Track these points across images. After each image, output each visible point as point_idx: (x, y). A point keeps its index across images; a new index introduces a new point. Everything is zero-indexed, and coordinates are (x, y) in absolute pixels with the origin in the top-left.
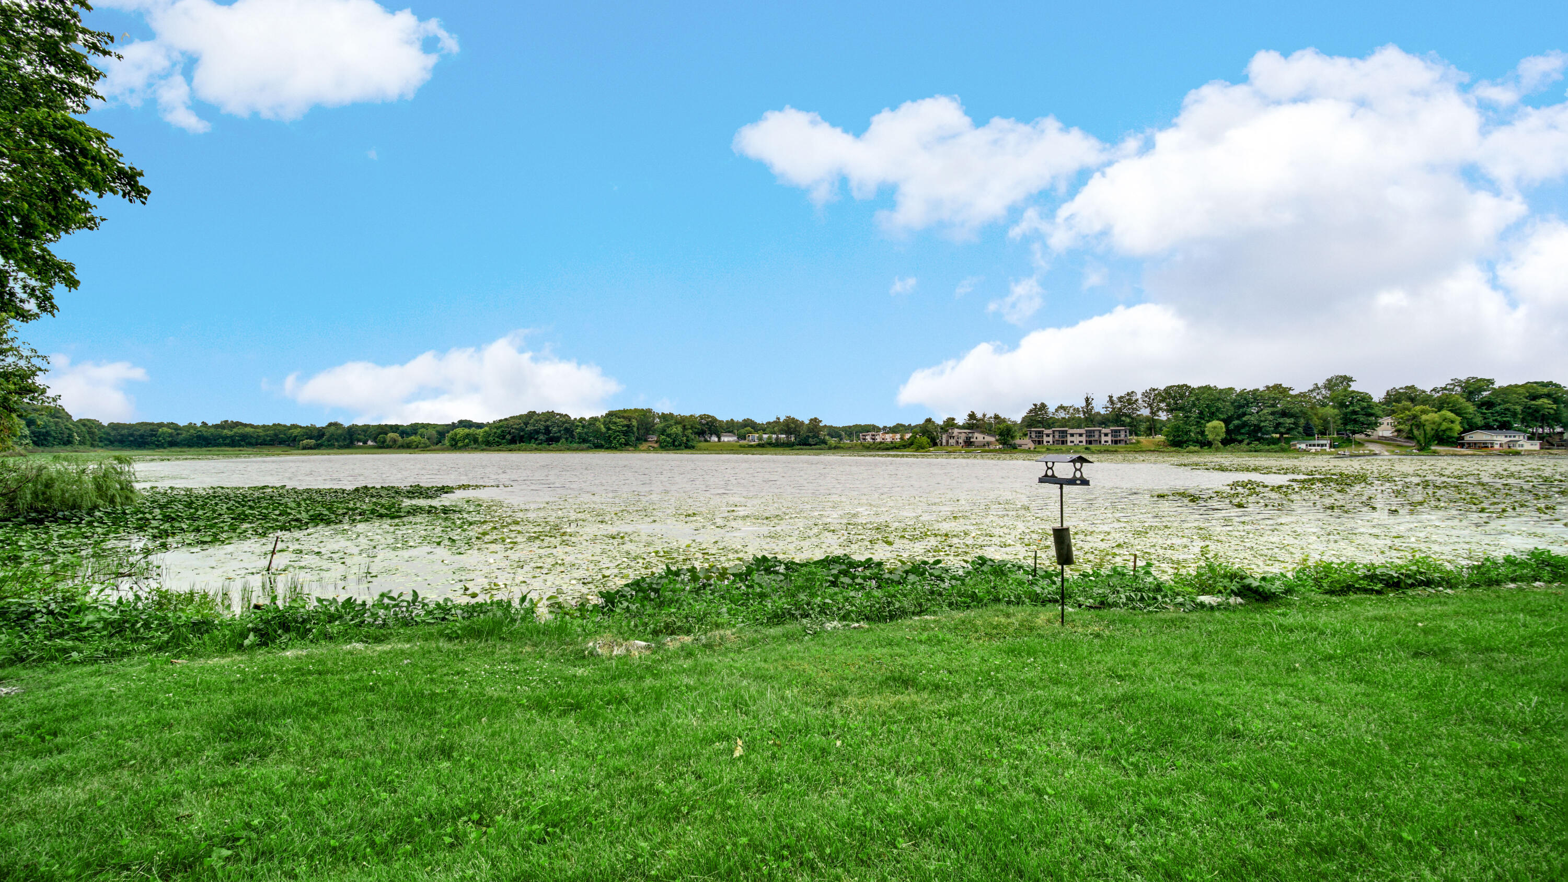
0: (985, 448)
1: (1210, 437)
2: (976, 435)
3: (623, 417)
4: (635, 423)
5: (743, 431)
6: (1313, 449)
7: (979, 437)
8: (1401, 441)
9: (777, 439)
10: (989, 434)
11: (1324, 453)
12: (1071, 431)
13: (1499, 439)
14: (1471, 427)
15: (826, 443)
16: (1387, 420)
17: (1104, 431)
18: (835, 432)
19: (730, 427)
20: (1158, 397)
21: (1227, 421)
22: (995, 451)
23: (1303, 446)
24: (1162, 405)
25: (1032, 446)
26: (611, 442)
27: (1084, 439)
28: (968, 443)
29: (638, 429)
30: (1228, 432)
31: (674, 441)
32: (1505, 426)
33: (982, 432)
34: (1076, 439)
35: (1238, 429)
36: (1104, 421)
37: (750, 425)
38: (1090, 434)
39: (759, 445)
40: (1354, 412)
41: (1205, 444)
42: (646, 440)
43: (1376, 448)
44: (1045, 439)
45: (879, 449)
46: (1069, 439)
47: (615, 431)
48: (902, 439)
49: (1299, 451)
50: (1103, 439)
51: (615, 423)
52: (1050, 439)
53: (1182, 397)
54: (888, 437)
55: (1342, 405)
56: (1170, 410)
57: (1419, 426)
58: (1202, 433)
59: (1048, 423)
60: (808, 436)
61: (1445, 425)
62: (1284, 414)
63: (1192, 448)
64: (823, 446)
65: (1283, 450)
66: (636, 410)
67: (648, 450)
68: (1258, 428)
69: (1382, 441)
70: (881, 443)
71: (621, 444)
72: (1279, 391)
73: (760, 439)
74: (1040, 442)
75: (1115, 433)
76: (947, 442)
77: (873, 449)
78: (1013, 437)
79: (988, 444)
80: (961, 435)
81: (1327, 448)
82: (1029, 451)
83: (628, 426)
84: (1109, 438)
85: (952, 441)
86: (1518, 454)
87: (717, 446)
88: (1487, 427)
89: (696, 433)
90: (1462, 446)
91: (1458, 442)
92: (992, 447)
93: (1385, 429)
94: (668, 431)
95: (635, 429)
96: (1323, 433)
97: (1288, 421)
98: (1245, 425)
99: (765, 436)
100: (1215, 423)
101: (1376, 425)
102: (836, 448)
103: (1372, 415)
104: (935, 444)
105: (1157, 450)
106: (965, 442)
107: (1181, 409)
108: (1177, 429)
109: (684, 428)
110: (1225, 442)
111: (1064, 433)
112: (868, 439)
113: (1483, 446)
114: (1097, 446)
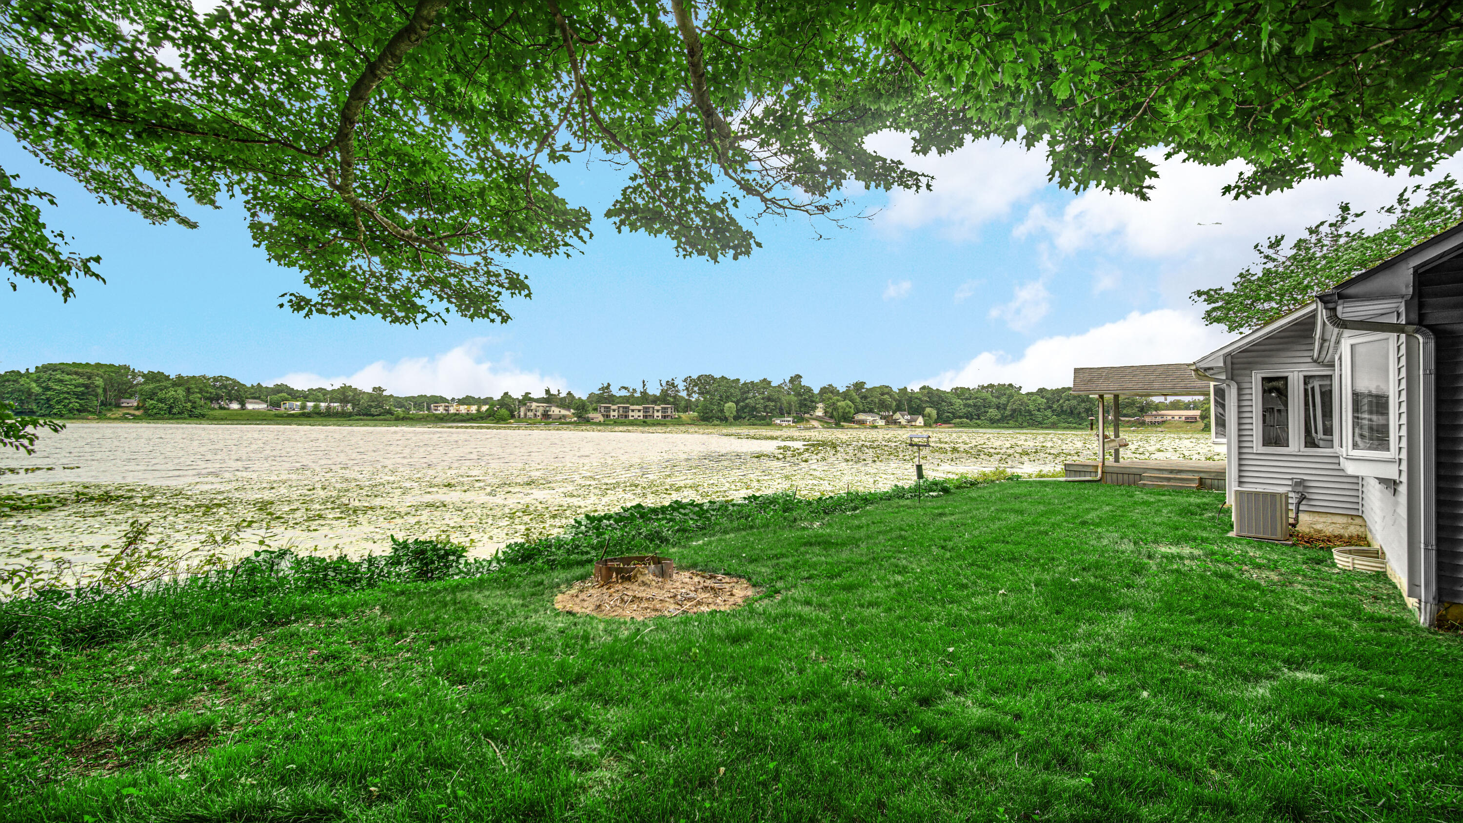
0: (562, 421)
1: (727, 414)
2: (553, 408)
3: (76, 373)
4: (99, 382)
5: (276, 397)
6: (784, 424)
7: (555, 411)
8: (827, 419)
9: (328, 408)
10: (564, 408)
11: (790, 427)
12: (632, 407)
13: (869, 418)
14: (858, 411)
15: (392, 414)
16: (820, 405)
17: (657, 408)
18: (400, 402)
19: (258, 393)
20: (692, 383)
21: (737, 403)
22: (570, 423)
23: (778, 422)
24: (696, 389)
25: (601, 419)
26: (51, 407)
27: (641, 414)
28: (546, 415)
29: (105, 390)
30: (737, 411)
31: (171, 407)
32: (871, 411)
33: (557, 406)
34: (636, 414)
35: (743, 408)
36: (655, 400)
37: (284, 393)
38: (646, 410)
39: (304, 415)
40: (805, 399)
41: (724, 420)
42: (118, 406)
43: (815, 423)
44: (612, 413)
45: (454, 421)
46: (631, 414)
47: (60, 392)
48: (478, 410)
49: (776, 425)
50: (656, 414)
51: (61, 381)
52: (616, 414)
53: (709, 384)
54: (463, 409)
55: (798, 394)
56: (701, 393)
57: (836, 409)
58: (722, 411)
59: (612, 399)
60: (371, 406)
61: (847, 410)
62: (769, 399)
63: (715, 422)
64: (389, 416)
65: (768, 425)
66: (98, 366)
67: (124, 418)
68: (754, 409)
69: (818, 419)
70: (456, 414)
71: (70, 411)
72: (766, 383)
73: (303, 407)
74: (608, 416)
75: (664, 410)
76: (525, 415)
77: (447, 421)
78: (587, 411)
79: (564, 417)
80: (540, 408)
81: (791, 423)
82: (599, 424)
83: (87, 387)
84: (660, 414)
85: (530, 414)
86: (876, 427)
87: (241, 415)
88: (864, 411)
89: (207, 399)
90: (854, 422)
91: (851, 420)
92: (568, 420)
93: (820, 411)
94: (161, 395)
95: (100, 391)
96: (789, 413)
97: (772, 404)
98: (747, 406)
99: (310, 404)
100: (730, 404)
101: (815, 408)
102: (403, 419)
103: (813, 401)
104: (513, 416)
105: (693, 423)
106: (543, 415)
107: (707, 393)
108: (705, 407)
109: (188, 390)
110: (736, 418)
111: (626, 409)
112: (441, 410)
113: (862, 423)
114: (648, 420)
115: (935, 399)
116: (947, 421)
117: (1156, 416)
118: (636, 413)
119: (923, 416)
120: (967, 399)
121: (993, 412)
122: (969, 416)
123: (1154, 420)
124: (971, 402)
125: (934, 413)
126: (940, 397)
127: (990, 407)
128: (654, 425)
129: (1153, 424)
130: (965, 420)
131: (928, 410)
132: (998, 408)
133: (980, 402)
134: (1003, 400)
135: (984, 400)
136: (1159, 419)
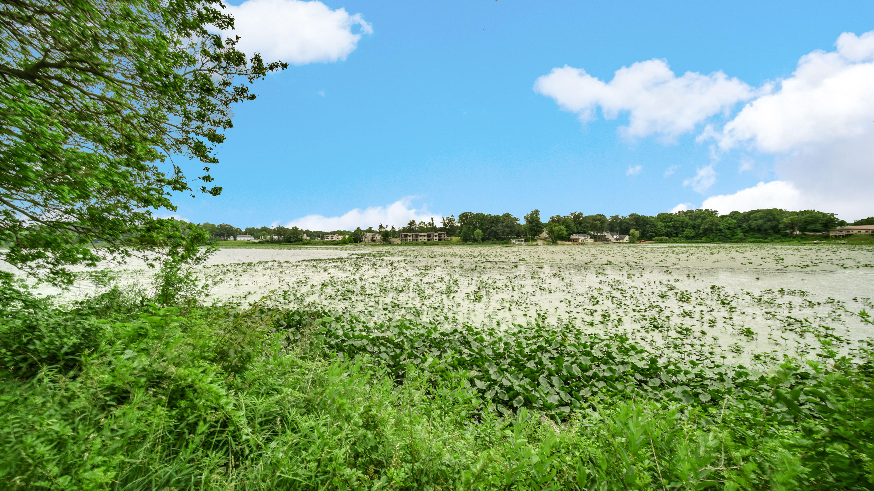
1: (477, 237)
2: (376, 236)
5: (260, 234)
6: (518, 243)
7: (378, 237)
8: (548, 239)
11: (521, 245)
12: (420, 234)
13: (581, 238)
14: (572, 233)
16: (546, 231)
17: (435, 234)
20: (463, 217)
21: (485, 230)
22: (380, 245)
23: (514, 241)
25: (400, 242)
27: (426, 238)
28: (373, 240)
30: (485, 235)
32: (584, 233)
33: (380, 235)
35: (488, 233)
36: (437, 230)
38: (429, 236)
40: (534, 226)
41: (475, 241)
43: (541, 242)
44: (409, 238)
45: (331, 244)
46: (419, 238)
48: (344, 238)
49: (512, 244)
50: (435, 238)
52: (411, 238)
53: (469, 217)
54: (340, 237)
56: (464, 224)
57: (552, 232)
58: (473, 235)
59: (412, 230)
61: (563, 232)
62: (508, 226)
63: (469, 242)
65: (506, 243)
68: (496, 233)
69: (544, 239)
70: (334, 240)
72: (507, 216)
74: (405, 240)
75: (441, 235)
78: (390, 237)
81: (523, 242)
82: (399, 245)
84: (437, 238)
85: (366, 239)
86: (586, 244)
88: (578, 233)
89: (216, 235)
90: (569, 241)
91: (566, 239)
92: (379, 243)
93: (544, 234)
96: (522, 236)
97: (509, 229)
98: (491, 232)
100: (480, 231)
101: (542, 231)
103: (540, 227)
105: (456, 243)
106: (371, 240)
107: (468, 224)
110: (483, 240)
111: (417, 235)
112: (329, 238)
113: (575, 241)
114: (431, 242)
115: (642, 222)
116: (650, 239)
117: (841, 231)
118: (423, 238)
119: (629, 235)
120: (667, 222)
121: (688, 231)
122: (669, 235)
123: (838, 233)
124: (670, 224)
125: (637, 233)
126: (645, 221)
127: (687, 227)
128: (434, 244)
129: (837, 237)
130: (664, 237)
131: (632, 231)
132: (694, 227)
133: (678, 224)
134: (698, 222)
135: (682, 222)
136: (844, 233)
